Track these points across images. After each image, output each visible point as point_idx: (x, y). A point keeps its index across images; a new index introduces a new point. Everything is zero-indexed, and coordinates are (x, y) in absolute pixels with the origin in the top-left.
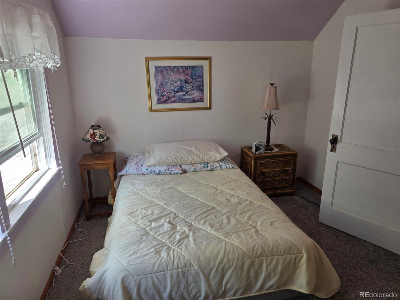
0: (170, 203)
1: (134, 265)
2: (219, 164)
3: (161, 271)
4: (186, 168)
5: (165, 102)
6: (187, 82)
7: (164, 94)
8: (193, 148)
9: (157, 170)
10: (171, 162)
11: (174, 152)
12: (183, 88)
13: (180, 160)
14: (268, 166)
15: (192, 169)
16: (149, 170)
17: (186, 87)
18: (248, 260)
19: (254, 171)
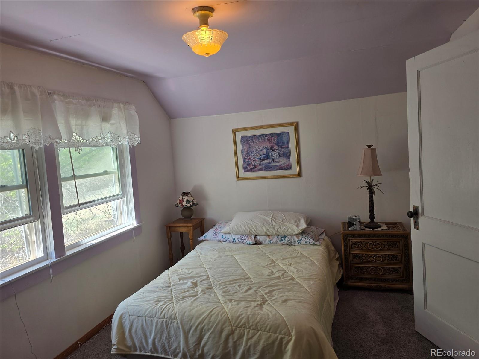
0: (214, 268)
1: (133, 306)
2: (299, 239)
3: (150, 317)
4: (261, 240)
5: (251, 170)
6: (272, 149)
7: (250, 162)
8: (269, 218)
9: (231, 237)
10: (244, 231)
11: (248, 220)
12: (269, 156)
13: (254, 229)
14: (365, 247)
15: (268, 240)
16: (224, 237)
17: (272, 154)
18: (228, 327)
19: (345, 251)
